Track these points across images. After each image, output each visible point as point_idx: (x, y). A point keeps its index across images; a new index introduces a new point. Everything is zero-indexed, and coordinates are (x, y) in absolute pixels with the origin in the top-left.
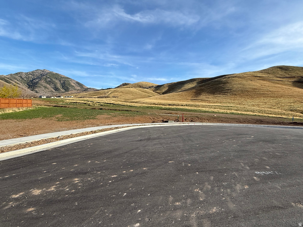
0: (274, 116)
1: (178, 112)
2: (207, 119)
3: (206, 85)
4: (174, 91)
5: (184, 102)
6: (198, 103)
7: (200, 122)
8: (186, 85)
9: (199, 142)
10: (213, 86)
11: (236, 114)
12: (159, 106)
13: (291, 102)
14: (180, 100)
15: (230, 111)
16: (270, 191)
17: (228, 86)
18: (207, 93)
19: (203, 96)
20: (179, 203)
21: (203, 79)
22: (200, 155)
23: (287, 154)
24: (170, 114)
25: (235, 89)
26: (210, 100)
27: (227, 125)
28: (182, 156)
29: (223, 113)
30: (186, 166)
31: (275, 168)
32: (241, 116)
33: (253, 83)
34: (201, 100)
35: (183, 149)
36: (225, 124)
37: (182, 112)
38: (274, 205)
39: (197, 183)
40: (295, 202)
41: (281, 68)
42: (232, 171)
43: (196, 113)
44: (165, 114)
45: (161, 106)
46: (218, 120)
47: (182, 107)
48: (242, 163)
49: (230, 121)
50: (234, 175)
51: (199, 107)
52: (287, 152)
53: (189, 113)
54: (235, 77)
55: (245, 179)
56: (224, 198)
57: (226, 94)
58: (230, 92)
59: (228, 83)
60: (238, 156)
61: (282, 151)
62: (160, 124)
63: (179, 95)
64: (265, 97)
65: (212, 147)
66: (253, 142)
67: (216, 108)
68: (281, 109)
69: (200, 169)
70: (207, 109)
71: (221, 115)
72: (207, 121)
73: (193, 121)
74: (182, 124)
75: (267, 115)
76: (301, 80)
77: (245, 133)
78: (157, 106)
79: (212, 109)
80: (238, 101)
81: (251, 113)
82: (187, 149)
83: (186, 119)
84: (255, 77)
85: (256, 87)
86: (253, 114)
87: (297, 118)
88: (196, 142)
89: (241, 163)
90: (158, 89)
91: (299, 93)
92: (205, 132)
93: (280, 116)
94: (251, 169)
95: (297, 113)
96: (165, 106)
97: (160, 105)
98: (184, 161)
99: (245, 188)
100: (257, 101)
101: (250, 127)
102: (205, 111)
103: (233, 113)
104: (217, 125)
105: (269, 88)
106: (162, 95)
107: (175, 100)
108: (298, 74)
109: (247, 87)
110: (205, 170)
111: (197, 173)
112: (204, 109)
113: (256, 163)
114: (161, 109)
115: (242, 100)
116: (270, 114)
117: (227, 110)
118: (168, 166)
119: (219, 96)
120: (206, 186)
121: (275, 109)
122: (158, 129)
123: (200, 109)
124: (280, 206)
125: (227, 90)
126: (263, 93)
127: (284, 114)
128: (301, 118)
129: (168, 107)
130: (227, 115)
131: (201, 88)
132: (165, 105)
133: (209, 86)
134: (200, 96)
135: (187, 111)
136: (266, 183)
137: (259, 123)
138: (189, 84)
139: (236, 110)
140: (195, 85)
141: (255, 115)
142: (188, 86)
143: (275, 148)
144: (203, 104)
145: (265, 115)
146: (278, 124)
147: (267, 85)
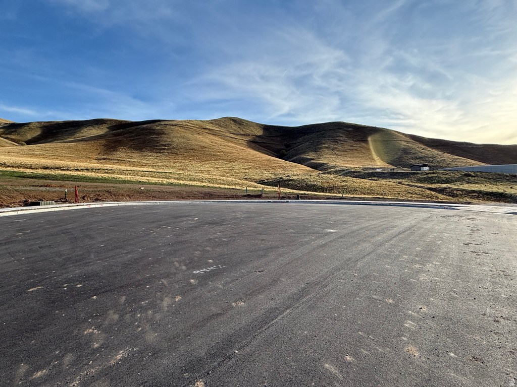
0: (226, 186)
1: (66, 182)
2: (128, 195)
3: (126, 134)
4: (57, 140)
5: (81, 164)
6: (111, 166)
7: (114, 201)
8: (85, 130)
9: (106, 238)
10: (139, 136)
11: (177, 185)
12: (16, 170)
13: (246, 167)
14: (72, 159)
15: (168, 180)
16: (209, 295)
17: (165, 139)
18: (128, 148)
19: (120, 154)
20: (44, 371)
21: (121, 122)
22: (105, 261)
23: (235, 237)
24: (46, 186)
25: (175, 144)
26: (135, 162)
27: (162, 202)
28: (64, 271)
29: (156, 184)
30: (71, 289)
31: (218, 260)
32: (184, 188)
33: (200, 137)
34: (118, 160)
35: (70, 256)
36: (158, 203)
37: (75, 183)
38: (211, 314)
39: (92, 317)
40: (235, 302)
41: (235, 120)
42: (159, 279)
43: (105, 185)
44: (32, 188)
45: (22, 170)
46: (147, 196)
47: (76, 173)
48: (177, 261)
49: (166, 197)
50: (163, 283)
51: (113, 174)
52: (236, 235)
53: (91, 184)
54: (176, 125)
55: (177, 286)
56: (140, 329)
57: (161, 151)
58: (168, 149)
59: (165, 134)
60: (172, 252)
61: (230, 235)
62: (16, 211)
63: (69, 148)
64: (216, 160)
65: (130, 245)
66: (196, 227)
67: (145, 176)
68: (235, 178)
69: (101, 289)
70: (128, 177)
71: (152, 187)
72: (128, 198)
73: (100, 200)
74: (74, 207)
75: (218, 186)
76: (255, 140)
77: (187, 215)
78: (9, 169)
79: (138, 177)
80: (181, 164)
81: (198, 182)
82: (78, 256)
83: (84, 196)
84: (204, 129)
85: (204, 145)
86: (201, 185)
87: (252, 189)
88: (100, 240)
89: (175, 263)
90: (13, 132)
91: (253, 156)
92: (120, 219)
93: (234, 187)
94: (188, 269)
95: (252, 183)
96: (31, 171)
97: (18, 167)
98: (68, 281)
99: (177, 300)
100: (206, 166)
101: (194, 205)
102: (125, 181)
103: (172, 184)
104: (145, 204)
105: (222, 147)
106: (26, 147)
107: (59, 157)
108: (252, 131)
109: (193, 142)
110: (112, 287)
111: (95, 297)
112: (123, 177)
113: (196, 258)
114: (23, 176)
115: (186, 163)
116: (223, 184)
117: (163, 179)
118: (25, 300)
119: (150, 154)
120: (110, 317)
121: (228, 177)
122: (10, 220)
123: (115, 177)
124: (219, 312)
125: (163, 145)
126: (214, 153)
127: (239, 184)
128: (255, 189)
129: (40, 171)
130: (162, 186)
131: (118, 137)
132: (34, 169)
133: (132, 137)
134: (114, 153)
135: (87, 182)
136: (206, 284)
137: (208, 198)
138: (91, 128)
139: (178, 179)
140: (105, 131)
141: (203, 187)
142: (89, 132)
143: (223, 232)
144: (121, 167)
145: (217, 186)
146: (231, 197)
147: (218, 142)
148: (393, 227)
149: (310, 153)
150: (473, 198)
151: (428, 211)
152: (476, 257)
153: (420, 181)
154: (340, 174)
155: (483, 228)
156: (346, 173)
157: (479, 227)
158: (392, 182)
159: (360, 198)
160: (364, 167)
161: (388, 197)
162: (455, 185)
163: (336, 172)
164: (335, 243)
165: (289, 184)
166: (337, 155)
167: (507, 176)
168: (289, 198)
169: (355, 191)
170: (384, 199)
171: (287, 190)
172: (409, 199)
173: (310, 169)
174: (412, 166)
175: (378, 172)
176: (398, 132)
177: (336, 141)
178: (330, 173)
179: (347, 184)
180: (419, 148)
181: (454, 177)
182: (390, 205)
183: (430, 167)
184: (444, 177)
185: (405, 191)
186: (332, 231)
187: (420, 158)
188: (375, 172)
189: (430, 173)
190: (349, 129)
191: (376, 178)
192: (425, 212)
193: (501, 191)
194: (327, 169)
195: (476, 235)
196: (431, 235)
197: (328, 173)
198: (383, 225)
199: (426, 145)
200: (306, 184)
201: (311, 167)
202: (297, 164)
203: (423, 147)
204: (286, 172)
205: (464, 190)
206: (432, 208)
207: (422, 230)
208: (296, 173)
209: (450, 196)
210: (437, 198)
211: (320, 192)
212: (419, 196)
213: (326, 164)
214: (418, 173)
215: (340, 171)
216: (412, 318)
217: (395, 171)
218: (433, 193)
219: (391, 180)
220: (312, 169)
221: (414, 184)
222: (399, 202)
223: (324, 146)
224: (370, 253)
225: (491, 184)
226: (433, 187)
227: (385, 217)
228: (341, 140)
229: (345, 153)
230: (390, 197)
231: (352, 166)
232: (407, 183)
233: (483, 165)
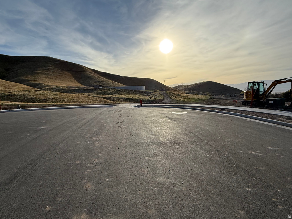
148: (83, 119)
149: (28, 76)
150: (121, 101)
151: (102, 109)
152: (121, 128)
153: (99, 94)
154: (52, 91)
155: (124, 114)
156: (57, 90)
157: (123, 114)
158: (85, 95)
159: (66, 105)
160: (68, 86)
161: (83, 103)
162: (114, 95)
163: (49, 89)
164: (46, 135)
165: (11, 98)
166: (49, 78)
167: (133, 91)
168: (11, 108)
169: (63, 101)
170: (80, 105)
171: (10, 103)
172: (94, 103)
173: (28, 87)
174: (94, 86)
175: (76, 89)
176: (86, 67)
177: (47, 69)
178: (45, 90)
179: (57, 96)
180: (97, 76)
181: (114, 92)
182: (83, 107)
183: (103, 87)
184: (109, 92)
185: (92, 99)
186: (44, 127)
187: (98, 82)
188: (75, 89)
189: (103, 90)
190: (56, 62)
191: (75, 93)
192: (100, 110)
193: (131, 98)
194: (43, 87)
195: (121, 118)
196: (102, 121)
197: (43, 90)
198: (78, 119)
199: (100, 75)
200: (27, 98)
201: (29, 86)
202: (17, 83)
203: (99, 76)
204: (8, 89)
205: (118, 98)
206: (104, 107)
207: (98, 119)
208: (17, 90)
209: (112, 101)
210: (107, 102)
211: (38, 103)
212: (99, 102)
213: (41, 84)
214: (98, 90)
215: (52, 89)
216: (90, 168)
217: (86, 89)
218: (105, 100)
219: (84, 94)
220: (31, 87)
221: (96, 95)
222: (88, 105)
223: (38, 72)
224: (68, 137)
225: (128, 95)
226: (105, 97)
227: (79, 115)
228: (51, 69)
229: (55, 77)
230: (84, 103)
231: (60, 86)
232: (92, 95)
233: (125, 86)
